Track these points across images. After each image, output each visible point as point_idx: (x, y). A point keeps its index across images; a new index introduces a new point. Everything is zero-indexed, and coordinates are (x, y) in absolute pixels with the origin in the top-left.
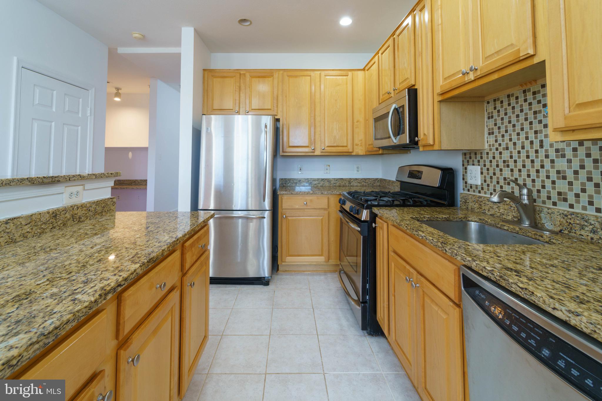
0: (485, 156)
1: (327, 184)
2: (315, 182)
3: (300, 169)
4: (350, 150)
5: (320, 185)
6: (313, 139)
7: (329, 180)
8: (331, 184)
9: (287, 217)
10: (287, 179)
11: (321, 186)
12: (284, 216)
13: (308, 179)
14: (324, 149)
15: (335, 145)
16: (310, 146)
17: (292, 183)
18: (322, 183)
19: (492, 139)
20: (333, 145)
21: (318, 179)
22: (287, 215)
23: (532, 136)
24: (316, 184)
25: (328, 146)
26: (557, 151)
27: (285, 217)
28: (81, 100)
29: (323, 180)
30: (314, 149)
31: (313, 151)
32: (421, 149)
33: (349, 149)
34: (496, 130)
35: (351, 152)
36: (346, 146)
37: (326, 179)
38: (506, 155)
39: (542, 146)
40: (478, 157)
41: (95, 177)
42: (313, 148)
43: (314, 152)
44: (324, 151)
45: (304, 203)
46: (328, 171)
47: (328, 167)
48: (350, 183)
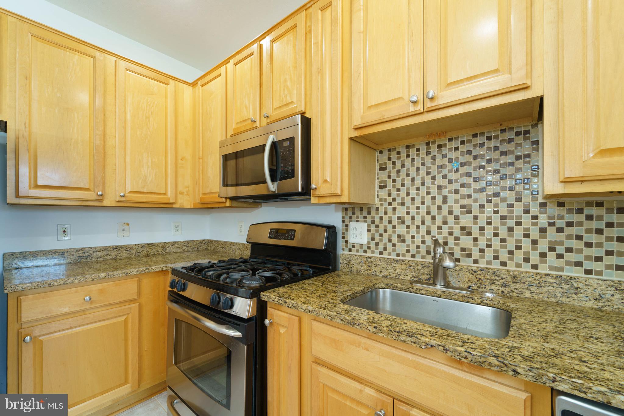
0: (373, 212)
1: (124, 254)
2: (99, 254)
3: (64, 232)
4: (172, 201)
5: (110, 257)
6: (99, 176)
7: (127, 248)
8: (132, 254)
11: (112, 259)
13: (82, 249)
14: (124, 196)
15: (145, 190)
16: (92, 189)
18: (113, 255)
19: (384, 193)
20: (142, 191)
21: (105, 248)
23: (434, 191)
24: (100, 257)
25: (131, 192)
26: (463, 207)
29: (115, 248)
30: (101, 195)
31: (101, 198)
32: (314, 200)
33: (169, 199)
34: (389, 183)
35: (173, 204)
36: (165, 194)
37: (122, 247)
38: (401, 211)
39: (445, 202)
40: (365, 213)
42: (100, 193)
43: (101, 201)
44: (123, 199)
45: (85, 300)
46: (126, 234)
47: (126, 227)
48: (165, 250)
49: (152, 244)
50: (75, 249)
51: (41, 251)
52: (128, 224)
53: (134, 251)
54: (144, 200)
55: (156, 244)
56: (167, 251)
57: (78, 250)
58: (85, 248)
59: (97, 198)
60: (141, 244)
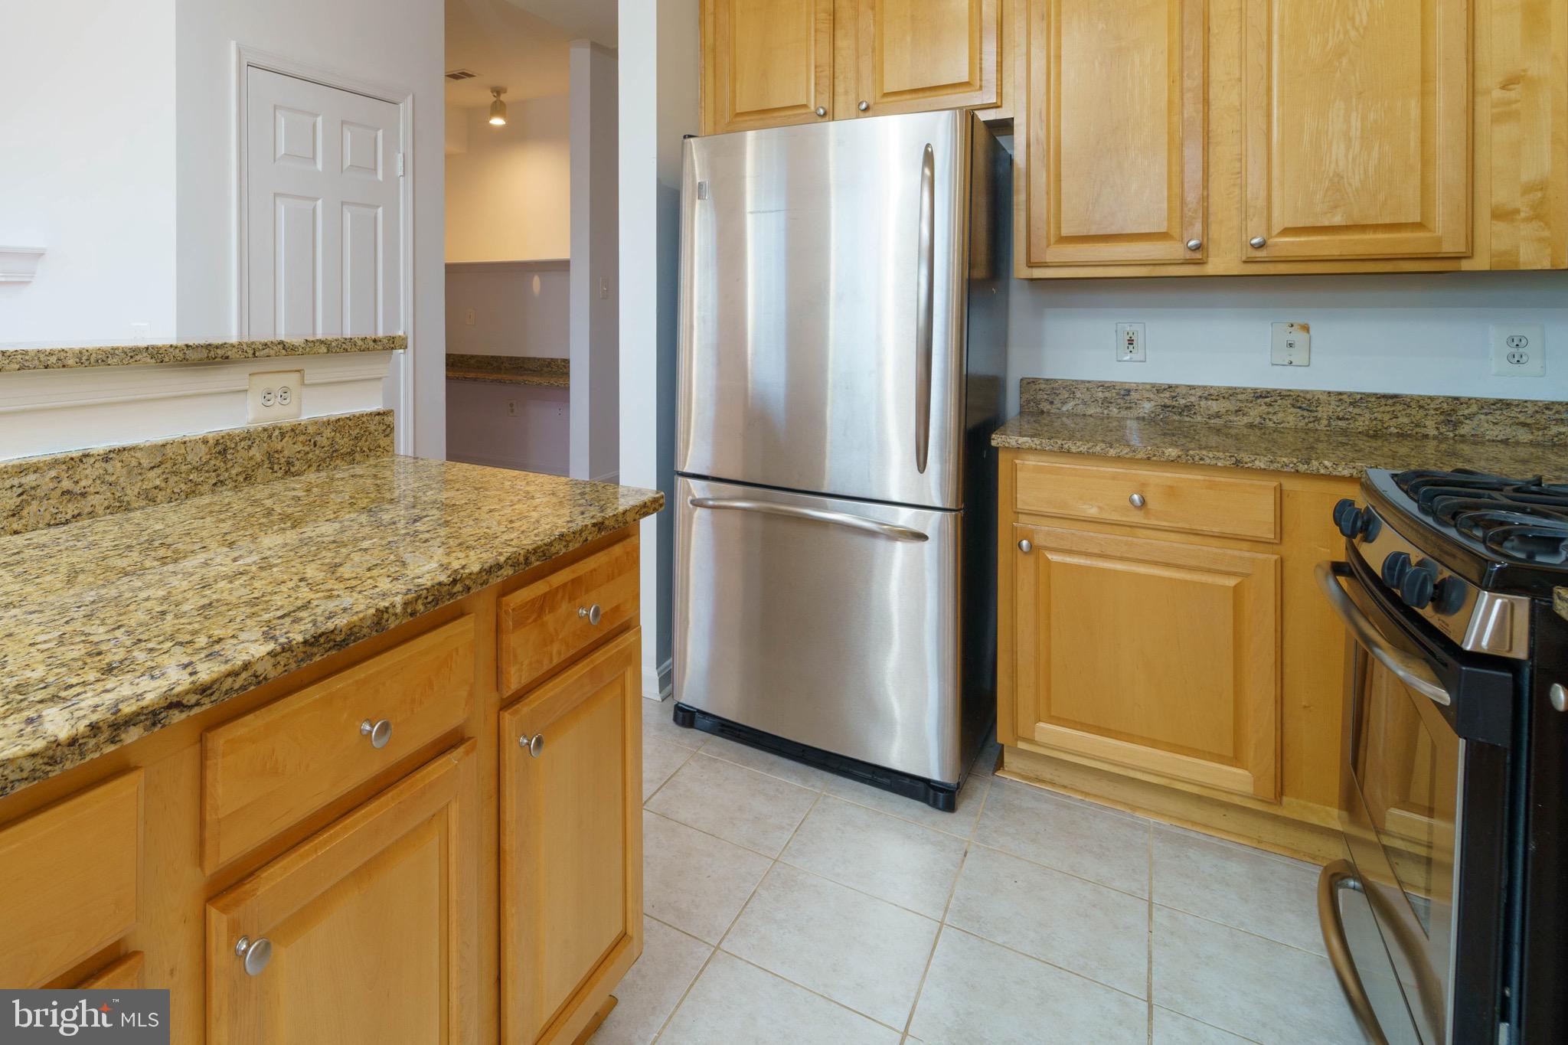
1: (1291, 418)
2: (1215, 406)
3: (1131, 342)
4: (1448, 248)
5: (1246, 420)
6: (1192, 197)
7: (1302, 402)
8: (1317, 420)
9: (1039, 548)
10: (1056, 381)
11: (1251, 426)
12: (1025, 543)
13: (1170, 387)
14: (1261, 246)
15: (1338, 220)
16: (1176, 232)
17: (1085, 403)
18: (1254, 414)
20: (1327, 224)
21: (1231, 393)
22: (1039, 540)
24: (1218, 415)
25: (1286, 231)
27: (1031, 546)
28: (380, 133)
29: (1260, 395)
30: (1198, 248)
31: (1198, 255)
33: (1439, 241)
35: (1458, 258)
36: (1419, 226)
37: (1282, 395)
41: (325, 351)
42: (1192, 243)
43: (1200, 263)
44: (1261, 254)
45: (1131, 501)
46: (1298, 356)
47: (1298, 336)
48: (1456, 425)
49: (1395, 396)
50: (1153, 386)
51: (1083, 382)
52: (1306, 328)
53: (1323, 412)
54: (1335, 252)
55: (1412, 398)
56: (1465, 429)
57: (1159, 389)
58: (1177, 386)
59: (1189, 255)
60: (1350, 395)
